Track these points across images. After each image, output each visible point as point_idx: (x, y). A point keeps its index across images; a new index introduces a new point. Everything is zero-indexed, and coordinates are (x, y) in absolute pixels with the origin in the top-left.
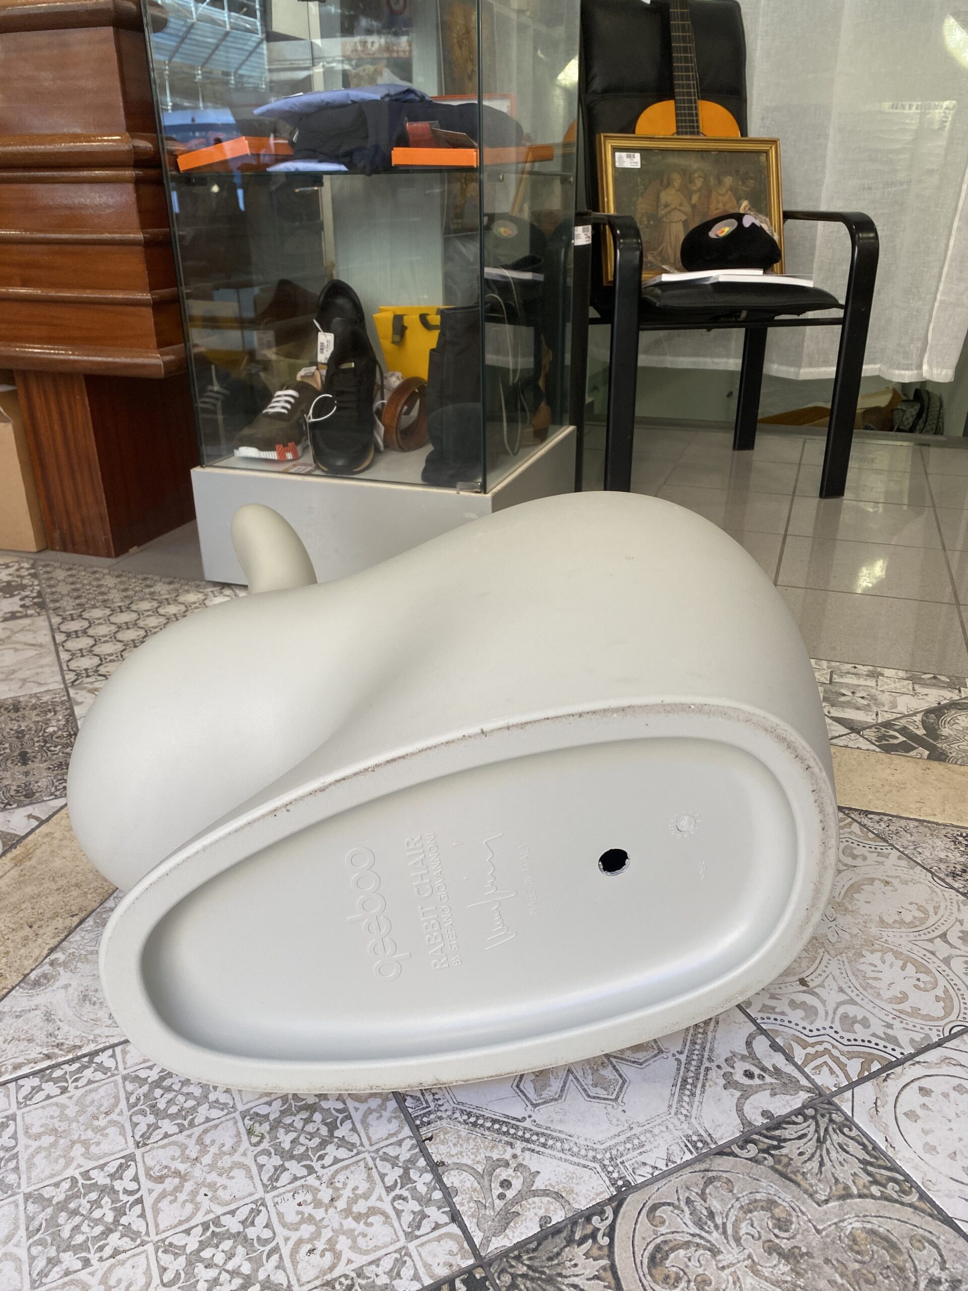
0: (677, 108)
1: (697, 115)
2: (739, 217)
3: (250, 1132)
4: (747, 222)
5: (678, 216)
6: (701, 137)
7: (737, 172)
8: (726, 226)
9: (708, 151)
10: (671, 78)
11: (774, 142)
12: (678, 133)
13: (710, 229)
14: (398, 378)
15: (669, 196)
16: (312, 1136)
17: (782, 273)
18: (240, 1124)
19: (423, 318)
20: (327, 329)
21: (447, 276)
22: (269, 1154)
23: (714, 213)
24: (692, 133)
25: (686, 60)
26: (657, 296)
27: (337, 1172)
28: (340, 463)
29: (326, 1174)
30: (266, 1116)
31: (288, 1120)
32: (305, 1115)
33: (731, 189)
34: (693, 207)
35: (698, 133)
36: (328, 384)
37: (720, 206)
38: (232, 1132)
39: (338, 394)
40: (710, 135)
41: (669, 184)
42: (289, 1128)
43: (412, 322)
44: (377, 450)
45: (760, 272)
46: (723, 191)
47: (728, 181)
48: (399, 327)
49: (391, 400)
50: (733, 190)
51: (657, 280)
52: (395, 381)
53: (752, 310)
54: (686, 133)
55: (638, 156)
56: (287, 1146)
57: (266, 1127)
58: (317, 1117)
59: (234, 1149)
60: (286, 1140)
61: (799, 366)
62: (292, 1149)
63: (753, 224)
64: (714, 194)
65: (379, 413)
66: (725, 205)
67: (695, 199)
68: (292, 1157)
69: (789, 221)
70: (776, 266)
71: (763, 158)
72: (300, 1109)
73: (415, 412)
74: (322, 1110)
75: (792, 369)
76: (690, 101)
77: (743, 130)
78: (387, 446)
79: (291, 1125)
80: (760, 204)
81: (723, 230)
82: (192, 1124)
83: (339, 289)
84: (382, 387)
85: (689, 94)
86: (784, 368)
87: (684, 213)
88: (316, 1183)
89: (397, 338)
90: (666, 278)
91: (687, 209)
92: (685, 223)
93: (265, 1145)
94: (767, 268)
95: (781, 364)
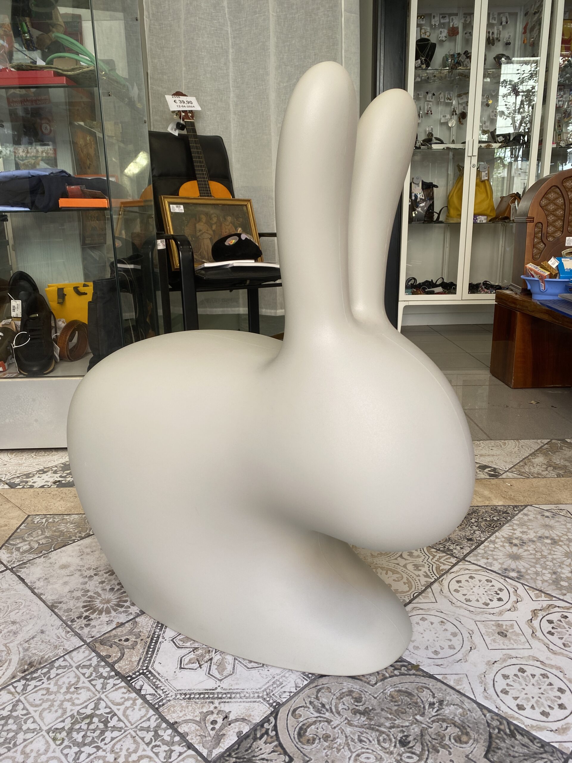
0: (198, 184)
1: (209, 188)
2: (239, 235)
3: (54, 739)
4: (243, 237)
5: (206, 236)
6: (213, 198)
7: (233, 214)
8: (233, 239)
9: (218, 205)
10: (194, 170)
11: (249, 201)
12: (201, 196)
13: (225, 241)
14: (63, 322)
15: (200, 226)
16: (94, 731)
17: (262, 261)
18: (47, 736)
19: (76, 289)
20: (16, 298)
21: (85, 268)
22: (70, 747)
23: (225, 234)
24: (208, 196)
25: (200, 162)
26: (203, 275)
27: (115, 744)
28: (35, 369)
29: (109, 747)
30: (63, 728)
31: (77, 727)
32: (87, 721)
33: (231, 223)
34: (214, 231)
35: (211, 196)
36: (24, 326)
37: (227, 230)
38: (43, 742)
39: (30, 331)
40: (216, 197)
41: (200, 220)
42: (79, 730)
43: (69, 291)
44: (56, 362)
45: (253, 261)
46: (228, 223)
47: (229, 219)
48: (61, 294)
49: (62, 334)
50: (233, 223)
51: (202, 266)
52: (62, 324)
53: (252, 280)
54: (205, 196)
55: (182, 206)
56: (80, 740)
57: (64, 734)
58: (95, 720)
59: (46, 751)
60: (78, 737)
61: (276, 309)
62: (83, 741)
63: (246, 238)
64: (223, 225)
65: (56, 341)
66: (229, 230)
67: (214, 227)
68: (85, 745)
69: (262, 238)
70: (259, 259)
71: (245, 208)
72: (84, 719)
73: (75, 340)
74: (97, 716)
75: (273, 311)
76: (205, 181)
77: (233, 196)
78: (60, 360)
79: (80, 728)
80: (247, 229)
81: (232, 241)
82: (15, 745)
83: (23, 277)
84: (56, 327)
85: (204, 178)
86: (269, 311)
87: (210, 234)
88: (103, 754)
89: (61, 300)
90: (207, 265)
91: (211, 232)
92: (211, 239)
93: (66, 743)
94: (256, 261)
95: (266, 309)
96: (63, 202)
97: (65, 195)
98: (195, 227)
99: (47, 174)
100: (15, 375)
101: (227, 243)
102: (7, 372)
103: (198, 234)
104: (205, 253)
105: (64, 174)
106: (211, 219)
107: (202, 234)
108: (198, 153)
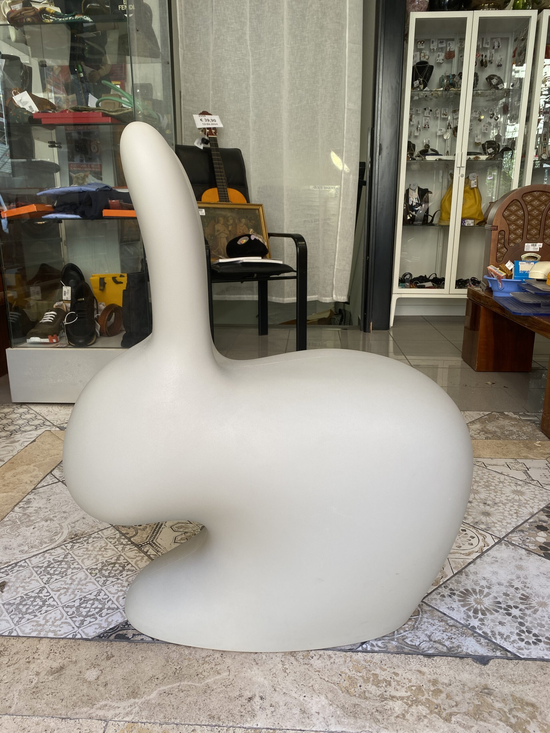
0: (218, 191)
1: (227, 194)
2: (249, 236)
3: (91, 573)
4: (253, 238)
5: (224, 235)
6: (230, 203)
7: (247, 217)
8: (244, 239)
9: (234, 209)
10: (215, 179)
11: (261, 205)
12: (220, 201)
13: (238, 241)
14: (103, 305)
15: (218, 227)
16: (116, 571)
17: (270, 258)
18: (86, 572)
19: (114, 279)
20: (67, 285)
21: (122, 261)
22: (101, 578)
23: (239, 234)
24: (226, 201)
25: (221, 172)
26: (218, 268)
27: (128, 578)
28: (81, 341)
29: (125, 579)
30: (97, 568)
31: (105, 568)
32: (112, 565)
33: (245, 224)
34: (230, 231)
35: (229, 201)
36: (72, 309)
37: (241, 231)
38: (84, 574)
39: (78, 312)
40: (234, 202)
41: (218, 222)
42: (106, 570)
43: (109, 281)
44: (97, 337)
45: (260, 258)
46: (242, 225)
47: (243, 220)
48: (102, 282)
49: (102, 314)
50: (246, 225)
51: (217, 262)
52: (102, 307)
53: (258, 273)
54: (224, 201)
55: (204, 210)
56: (107, 574)
57: (97, 571)
58: (117, 565)
59: (86, 579)
60: (106, 574)
61: (284, 297)
62: (109, 575)
63: (255, 239)
64: (238, 226)
65: (97, 319)
66: (243, 231)
67: (230, 228)
68: (110, 577)
69: (271, 237)
70: (268, 255)
71: (257, 212)
72: (109, 565)
73: (112, 320)
74: (118, 563)
75: (281, 299)
76: (224, 188)
77: (248, 201)
78: (101, 335)
79: (107, 569)
80: (258, 230)
81: (243, 241)
82: (66, 575)
83: (73, 268)
84: (97, 309)
85: (223, 185)
86: (278, 298)
87: (226, 234)
88: (121, 582)
89: (102, 288)
90: (221, 261)
91: (228, 232)
92: (227, 238)
93: (98, 575)
94: (263, 257)
95: (276, 297)
96: (106, 213)
97: (108, 207)
98: (214, 228)
99: (94, 190)
100: (65, 345)
101: (239, 243)
102: (59, 343)
103: (217, 234)
104: (222, 250)
105: (107, 188)
106: (228, 221)
107: (220, 234)
108: (219, 164)
